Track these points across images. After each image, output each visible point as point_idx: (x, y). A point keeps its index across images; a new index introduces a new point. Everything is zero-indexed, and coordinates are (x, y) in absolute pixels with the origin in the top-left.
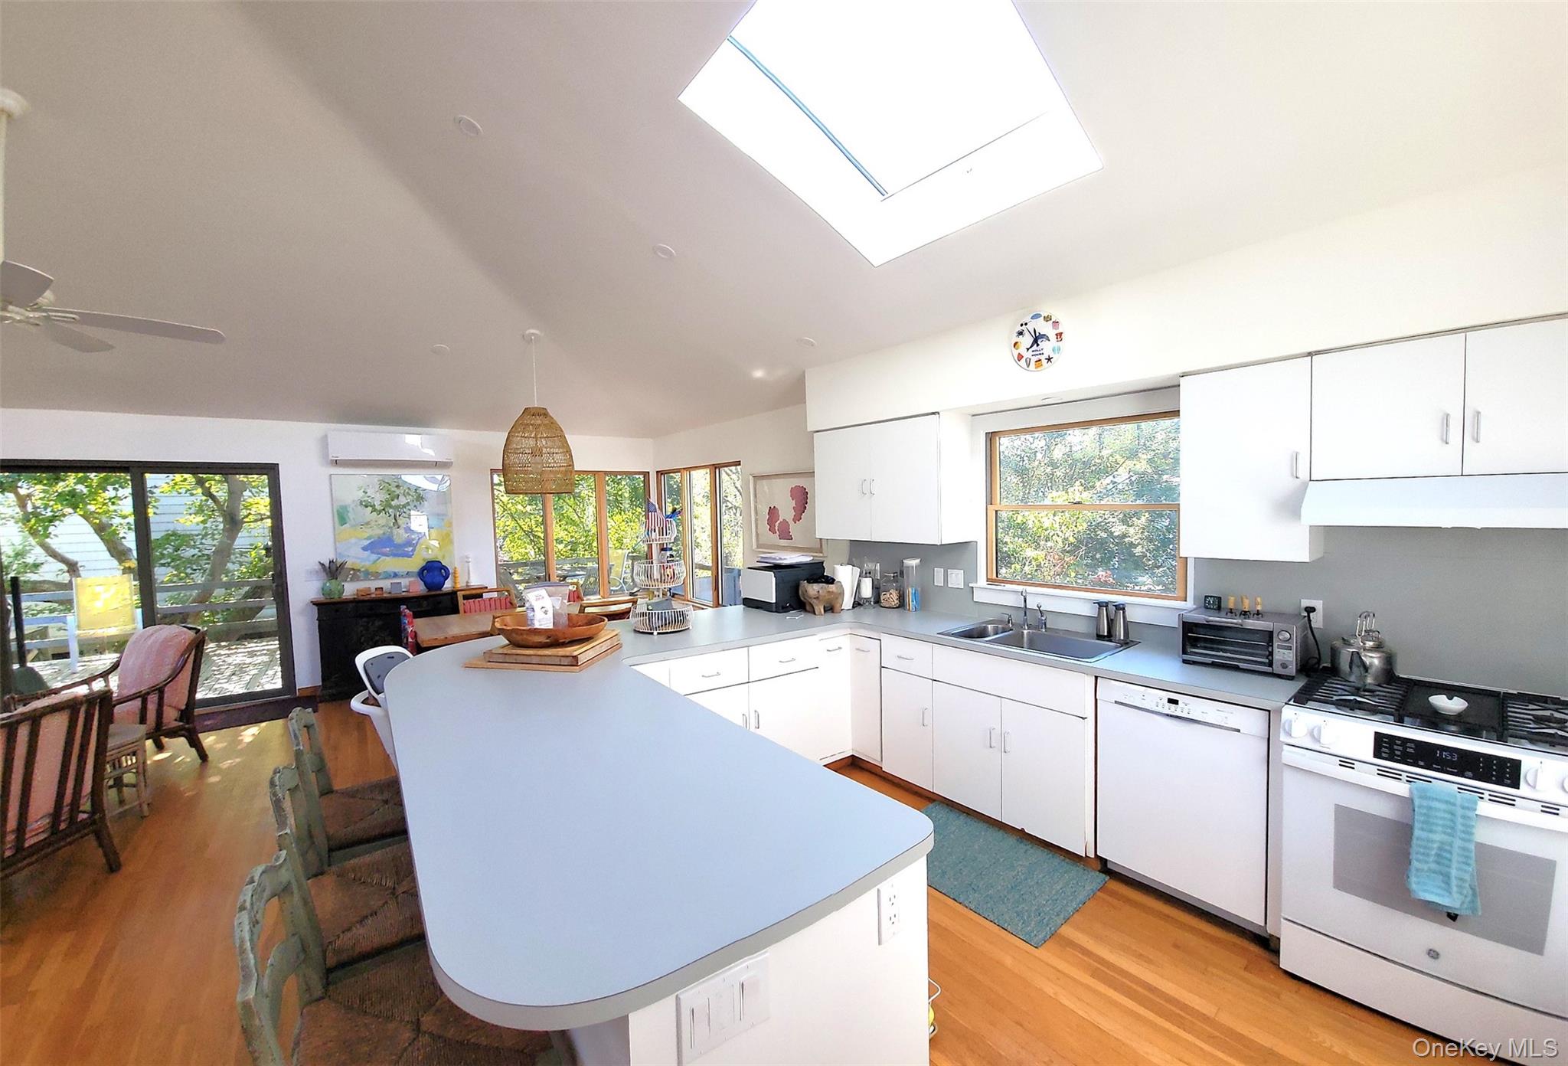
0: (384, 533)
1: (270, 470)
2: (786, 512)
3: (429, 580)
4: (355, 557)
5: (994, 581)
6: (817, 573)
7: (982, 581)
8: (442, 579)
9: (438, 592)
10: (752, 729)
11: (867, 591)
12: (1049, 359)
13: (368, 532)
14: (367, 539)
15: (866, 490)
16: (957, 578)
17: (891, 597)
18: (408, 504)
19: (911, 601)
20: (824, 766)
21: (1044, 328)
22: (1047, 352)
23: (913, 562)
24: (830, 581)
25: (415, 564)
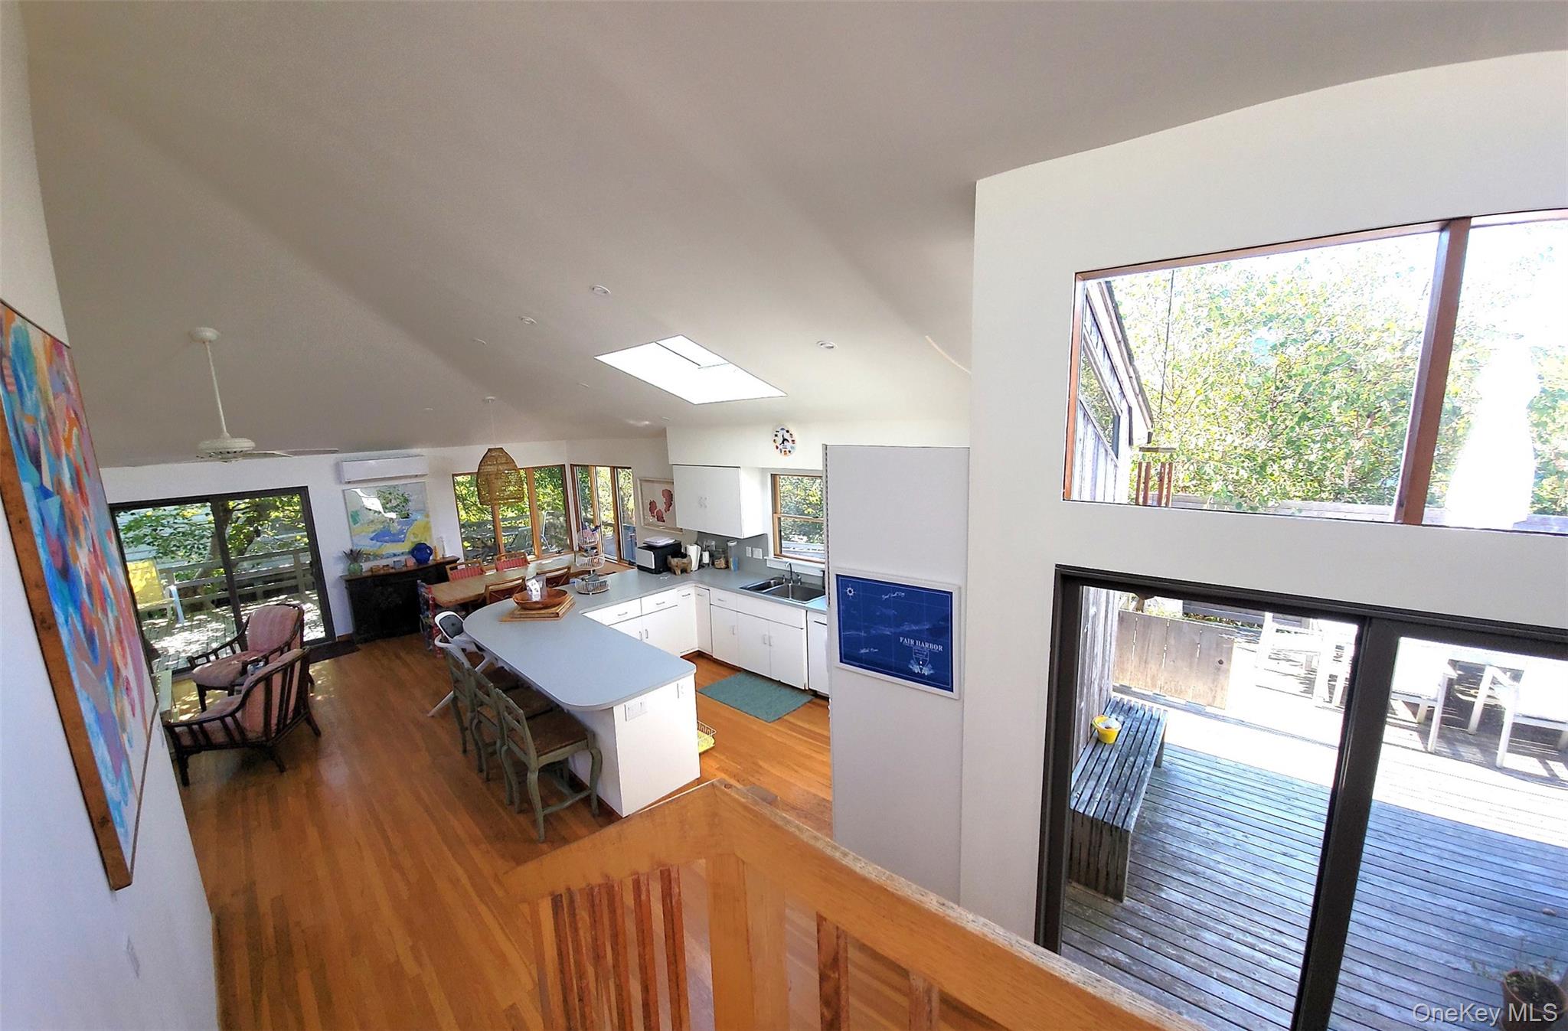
0: (384, 527)
1: (303, 491)
2: (661, 505)
3: (419, 557)
4: (366, 545)
5: (778, 555)
6: (677, 550)
7: (771, 555)
8: (428, 555)
9: (425, 566)
10: (645, 640)
11: (706, 559)
12: (790, 452)
13: (373, 527)
14: (372, 532)
15: (702, 503)
16: (758, 554)
17: (721, 563)
18: (398, 505)
19: (732, 566)
20: (681, 657)
21: (787, 436)
22: (789, 448)
23: (733, 544)
24: (685, 556)
25: (406, 547)
